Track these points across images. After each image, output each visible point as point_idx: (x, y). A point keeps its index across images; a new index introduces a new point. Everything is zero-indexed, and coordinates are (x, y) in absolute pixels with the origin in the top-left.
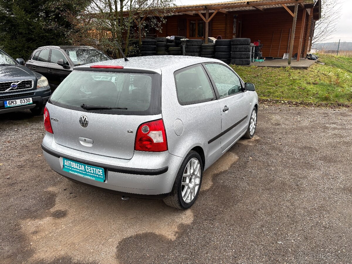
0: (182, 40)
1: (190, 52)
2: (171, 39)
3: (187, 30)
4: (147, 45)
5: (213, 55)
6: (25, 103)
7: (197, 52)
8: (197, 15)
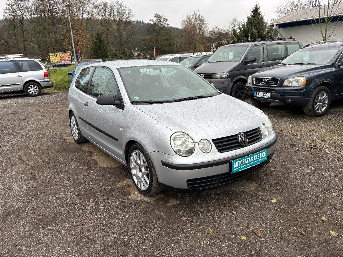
6: (266, 96)
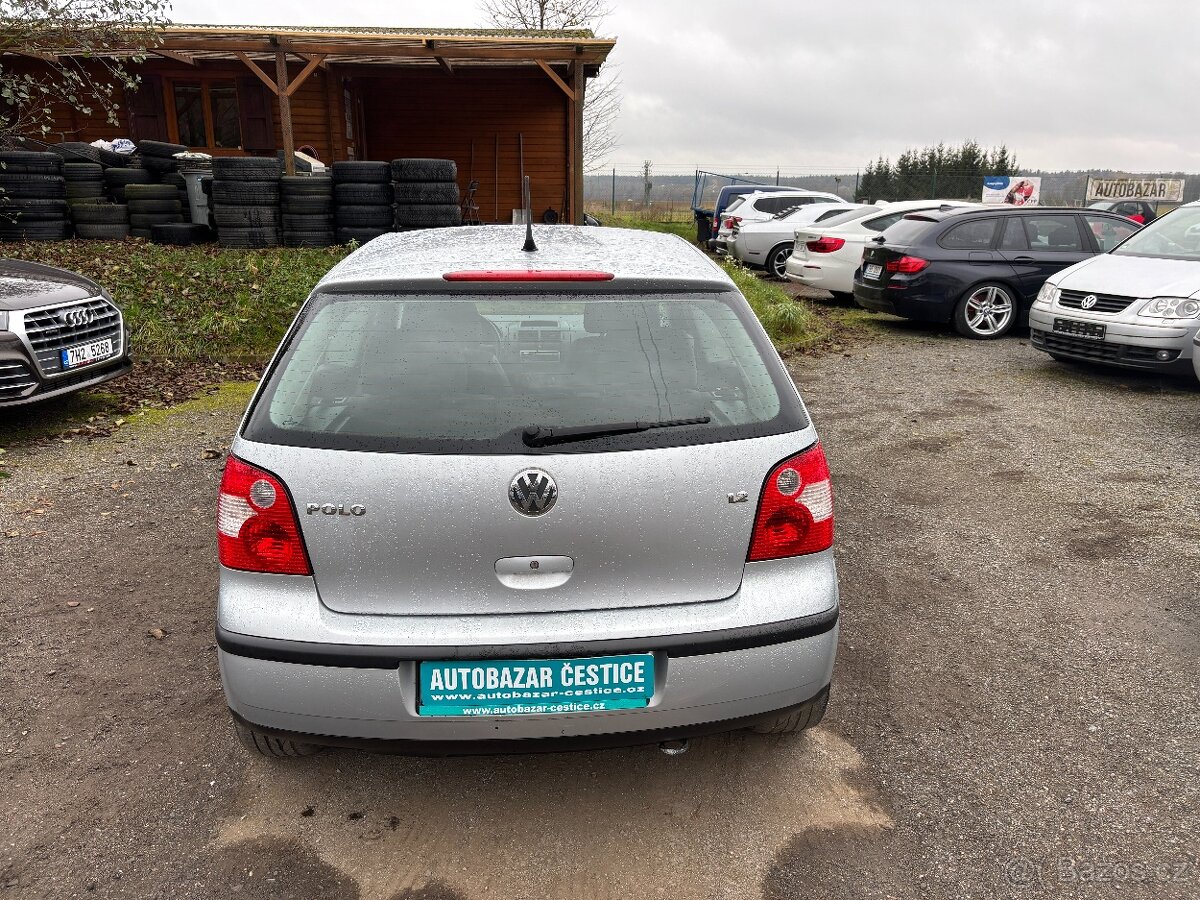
0: (180, 155)
1: (238, 205)
2: (118, 150)
3: (168, 118)
4: (23, 172)
5: (332, 216)
7: (268, 205)
8: (239, 65)
